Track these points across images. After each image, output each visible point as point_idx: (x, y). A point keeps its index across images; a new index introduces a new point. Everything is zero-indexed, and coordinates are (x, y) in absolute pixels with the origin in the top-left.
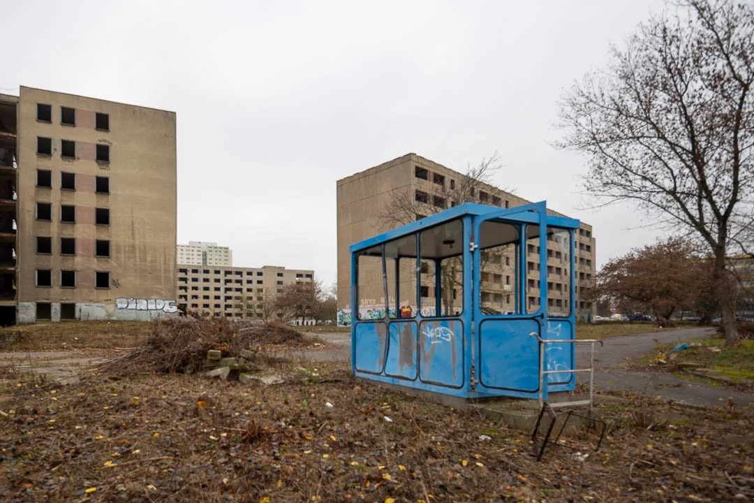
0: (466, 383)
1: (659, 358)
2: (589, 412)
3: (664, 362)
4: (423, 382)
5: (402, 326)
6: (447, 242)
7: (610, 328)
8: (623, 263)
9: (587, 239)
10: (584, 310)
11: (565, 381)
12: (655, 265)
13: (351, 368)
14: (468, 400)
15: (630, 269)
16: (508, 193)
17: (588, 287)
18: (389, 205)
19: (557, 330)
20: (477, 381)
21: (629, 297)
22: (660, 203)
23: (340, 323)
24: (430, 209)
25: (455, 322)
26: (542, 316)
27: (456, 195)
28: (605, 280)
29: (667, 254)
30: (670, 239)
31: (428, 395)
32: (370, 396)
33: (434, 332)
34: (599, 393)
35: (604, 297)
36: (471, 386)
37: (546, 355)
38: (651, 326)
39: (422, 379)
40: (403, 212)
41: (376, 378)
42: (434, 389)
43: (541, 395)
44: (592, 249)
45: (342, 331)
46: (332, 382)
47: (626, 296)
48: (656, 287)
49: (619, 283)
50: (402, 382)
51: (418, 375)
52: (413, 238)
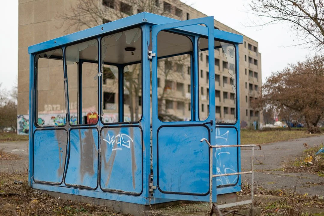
0: (145, 189)
1: (307, 160)
2: (251, 211)
3: (311, 163)
4: (104, 191)
5: (83, 133)
6: (128, 49)
7: (273, 134)
8: (282, 77)
9: (255, 53)
10: (253, 118)
11: (232, 183)
12: (306, 79)
13: (28, 179)
14: (147, 207)
15: (288, 82)
16: (189, 6)
17: (256, 97)
18: (75, 7)
19: (226, 136)
20: (155, 187)
21: (287, 106)
22: (306, 27)
23: (21, 131)
24: (116, 15)
25: (134, 128)
26: (211, 123)
27: (141, 4)
28: (269, 91)
29: (314, 70)
30: (315, 57)
31: (109, 204)
32: (48, 209)
33: (114, 138)
34: (261, 193)
35: (268, 106)
36: (150, 192)
37: (214, 159)
38: (304, 132)
39: (103, 188)
40: (90, 15)
41: (55, 189)
42: (114, 197)
43: (211, 197)
44: (258, 62)
45: (22, 139)
46: (5, 196)
47: (285, 105)
48: (307, 98)
49: (279, 95)
50: (83, 192)
51: (99, 183)
52: (94, 42)
